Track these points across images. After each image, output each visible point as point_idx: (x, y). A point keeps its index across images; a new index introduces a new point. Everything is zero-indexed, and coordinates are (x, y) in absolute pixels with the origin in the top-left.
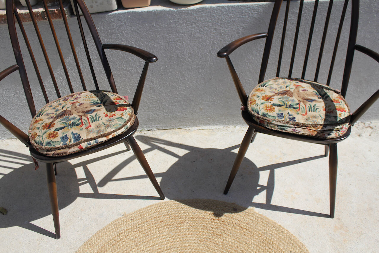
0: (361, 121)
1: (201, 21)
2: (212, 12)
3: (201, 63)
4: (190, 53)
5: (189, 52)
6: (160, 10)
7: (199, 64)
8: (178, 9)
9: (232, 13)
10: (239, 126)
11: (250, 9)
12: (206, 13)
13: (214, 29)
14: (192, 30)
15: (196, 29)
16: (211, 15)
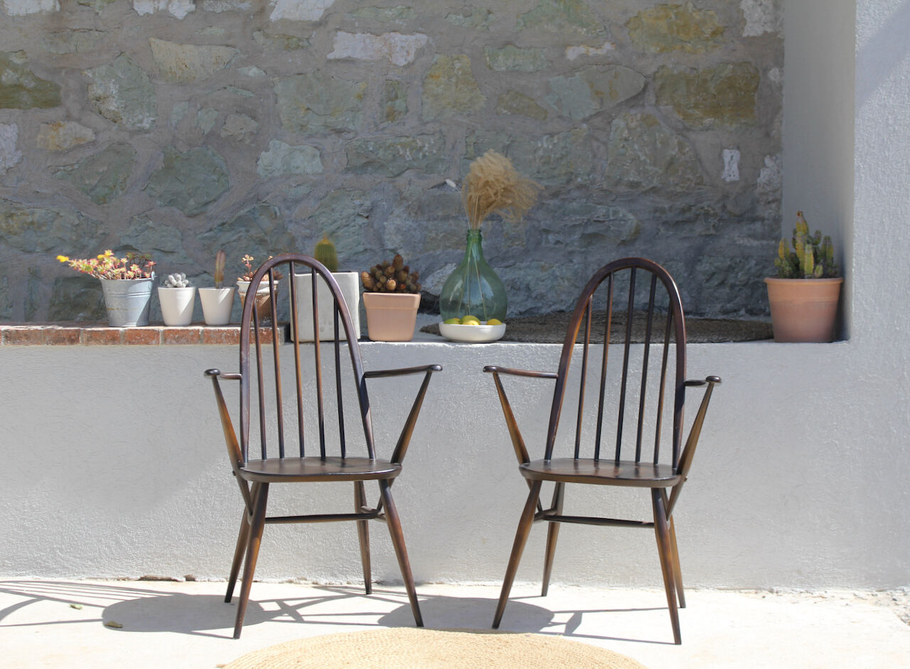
0: (806, 589)
4: (471, 424)
5: (469, 421)
8: (456, 346)
9: (542, 358)
10: (558, 584)
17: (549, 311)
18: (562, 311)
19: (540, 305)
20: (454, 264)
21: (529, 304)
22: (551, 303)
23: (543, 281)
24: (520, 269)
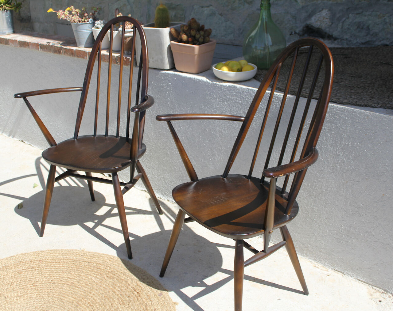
1: (232, 100)
2: (242, 93)
3: (230, 146)
4: (221, 132)
5: (220, 130)
6: (199, 79)
7: (229, 147)
8: (213, 82)
11: (278, 99)
12: (236, 93)
13: (243, 112)
14: (224, 107)
15: (227, 107)
16: (241, 96)
17: (380, 44)
18: (387, 45)
19: (375, 39)
20: (327, 10)
21: (368, 39)
22: (381, 39)
23: (378, 24)
24: (365, 16)
